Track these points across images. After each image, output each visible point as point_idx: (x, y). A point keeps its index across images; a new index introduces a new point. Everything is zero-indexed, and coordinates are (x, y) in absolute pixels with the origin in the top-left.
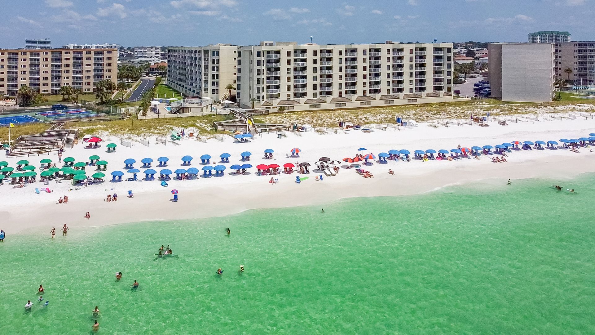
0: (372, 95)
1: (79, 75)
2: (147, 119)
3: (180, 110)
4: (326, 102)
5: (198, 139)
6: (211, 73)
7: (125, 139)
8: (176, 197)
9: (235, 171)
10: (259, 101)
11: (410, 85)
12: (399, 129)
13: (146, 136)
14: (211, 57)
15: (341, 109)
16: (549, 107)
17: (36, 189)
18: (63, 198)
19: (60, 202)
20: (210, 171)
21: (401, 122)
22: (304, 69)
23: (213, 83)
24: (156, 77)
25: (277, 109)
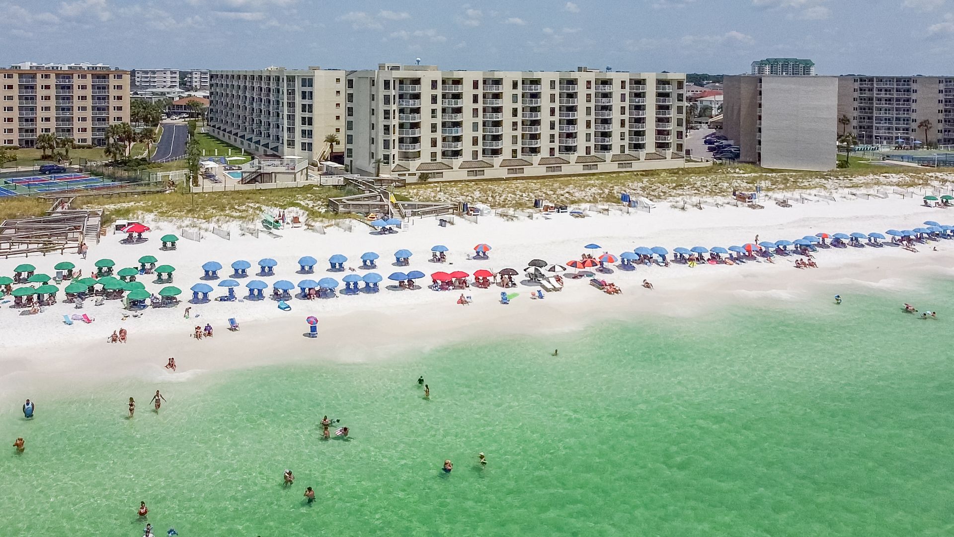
0: (564, 156)
1: (68, 114)
2: (206, 193)
3: (258, 177)
4: (493, 166)
5: (310, 227)
6: (299, 114)
7: (187, 226)
8: (314, 329)
9: (397, 283)
10: (388, 163)
11: (621, 139)
12: (628, 213)
13: (220, 222)
14: (298, 88)
15: (516, 179)
16: (841, 178)
17: (66, 316)
18: (118, 334)
19: (114, 340)
20: (356, 284)
21: (630, 201)
22: (459, 110)
23: (304, 132)
24: (185, 121)
25: (417, 177)
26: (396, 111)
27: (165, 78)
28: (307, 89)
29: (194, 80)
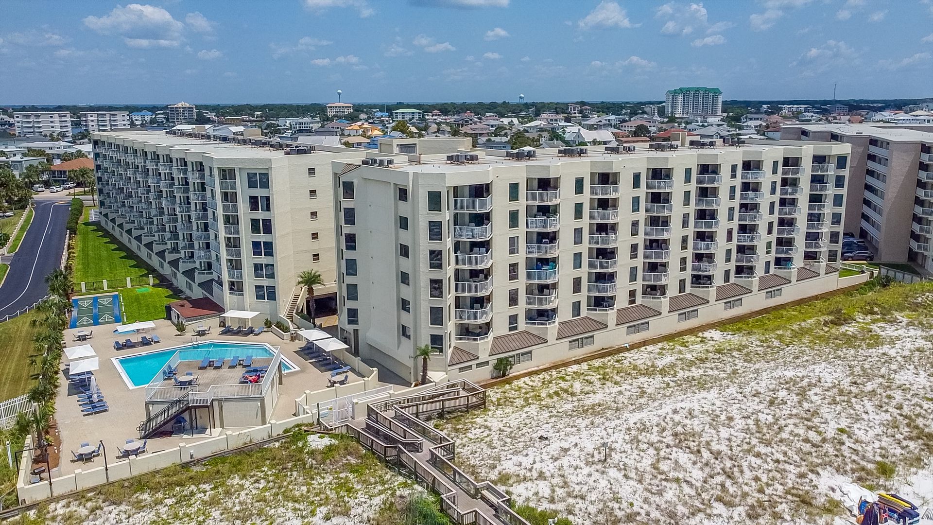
0: (698, 292)
2: (59, 499)
4: (606, 326)
6: (246, 237)
10: (441, 351)
11: (767, 253)
14: (243, 192)
15: (645, 343)
22: (552, 238)
23: (258, 268)
24: (70, 194)
25: (490, 367)
26: (451, 249)
27: (52, 122)
28: (259, 192)
29: (90, 123)
